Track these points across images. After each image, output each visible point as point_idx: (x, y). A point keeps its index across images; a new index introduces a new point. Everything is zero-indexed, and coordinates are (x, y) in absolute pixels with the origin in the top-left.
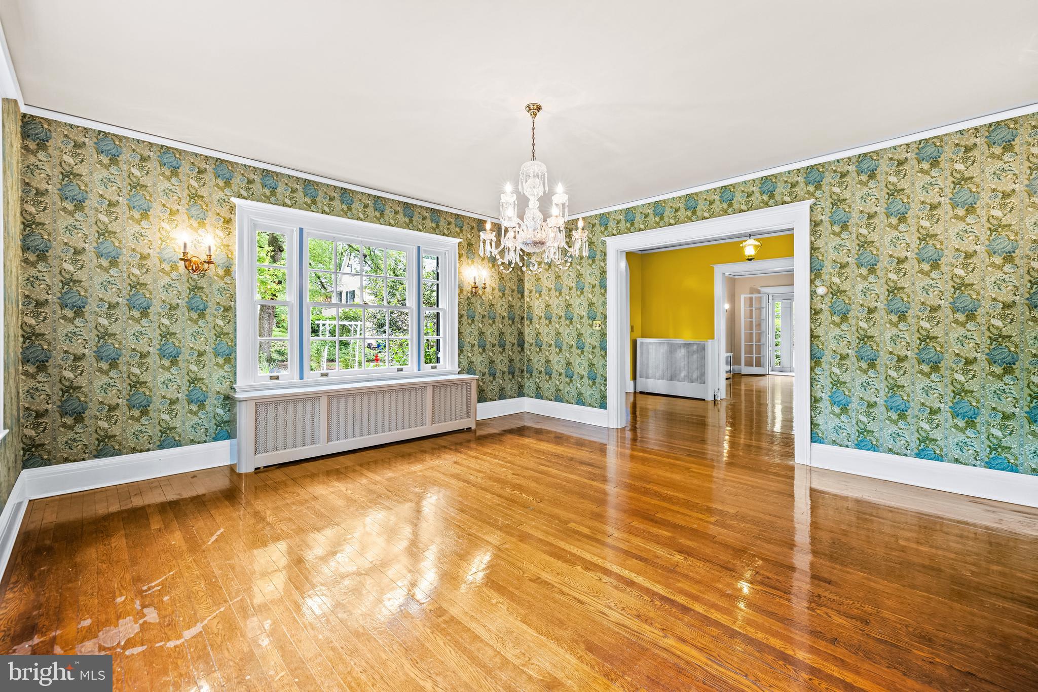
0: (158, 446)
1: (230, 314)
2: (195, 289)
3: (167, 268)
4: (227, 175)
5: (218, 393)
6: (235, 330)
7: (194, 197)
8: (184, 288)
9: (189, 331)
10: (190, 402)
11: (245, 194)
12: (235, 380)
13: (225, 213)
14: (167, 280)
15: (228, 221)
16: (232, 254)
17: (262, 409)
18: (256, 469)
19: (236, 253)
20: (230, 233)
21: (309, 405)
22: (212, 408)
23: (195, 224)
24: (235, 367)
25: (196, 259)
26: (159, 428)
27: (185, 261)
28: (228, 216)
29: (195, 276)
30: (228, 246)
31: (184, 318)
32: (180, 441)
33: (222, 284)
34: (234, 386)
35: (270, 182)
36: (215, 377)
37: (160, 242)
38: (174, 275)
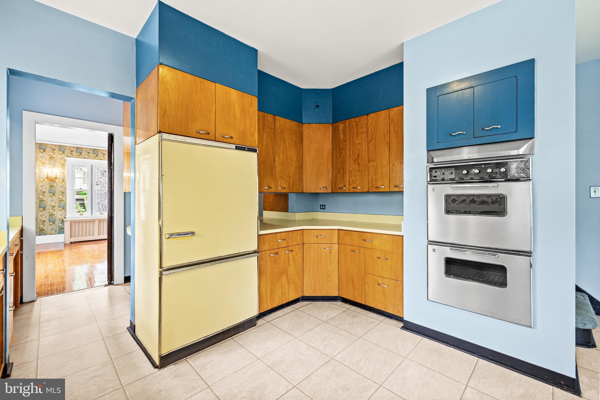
0: (39, 235)
1: (64, 194)
2: (52, 186)
3: (42, 180)
4: (63, 150)
5: (60, 219)
6: (66, 199)
7: (51, 158)
8: (48, 186)
9: (49, 200)
10: (50, 221)
11: (70, 155)
12: (66, 215)
13: (62, 162)
14: (42, 184)
15: (64, 165)
16: (65, 175)
17: (73, 224)
18: (71, 242)
19: (67, 175)
20: (64, 168)
21: (91, 223)
22: (57, 224)
23: (52, 166)
24: (66, 211)
25: (52, 177)
26: (39, 229)
27: (48, 178)
28: (63, 163)
29: (52, 183)
30: (64, 172)
31: (48, 196)
32: (46, 234)
33: (61, 185)
34: (65, 217)
35: (79, 151)
36: (59, 214)
37: (39, 172)
38: (44, 182)
